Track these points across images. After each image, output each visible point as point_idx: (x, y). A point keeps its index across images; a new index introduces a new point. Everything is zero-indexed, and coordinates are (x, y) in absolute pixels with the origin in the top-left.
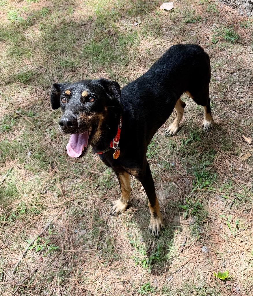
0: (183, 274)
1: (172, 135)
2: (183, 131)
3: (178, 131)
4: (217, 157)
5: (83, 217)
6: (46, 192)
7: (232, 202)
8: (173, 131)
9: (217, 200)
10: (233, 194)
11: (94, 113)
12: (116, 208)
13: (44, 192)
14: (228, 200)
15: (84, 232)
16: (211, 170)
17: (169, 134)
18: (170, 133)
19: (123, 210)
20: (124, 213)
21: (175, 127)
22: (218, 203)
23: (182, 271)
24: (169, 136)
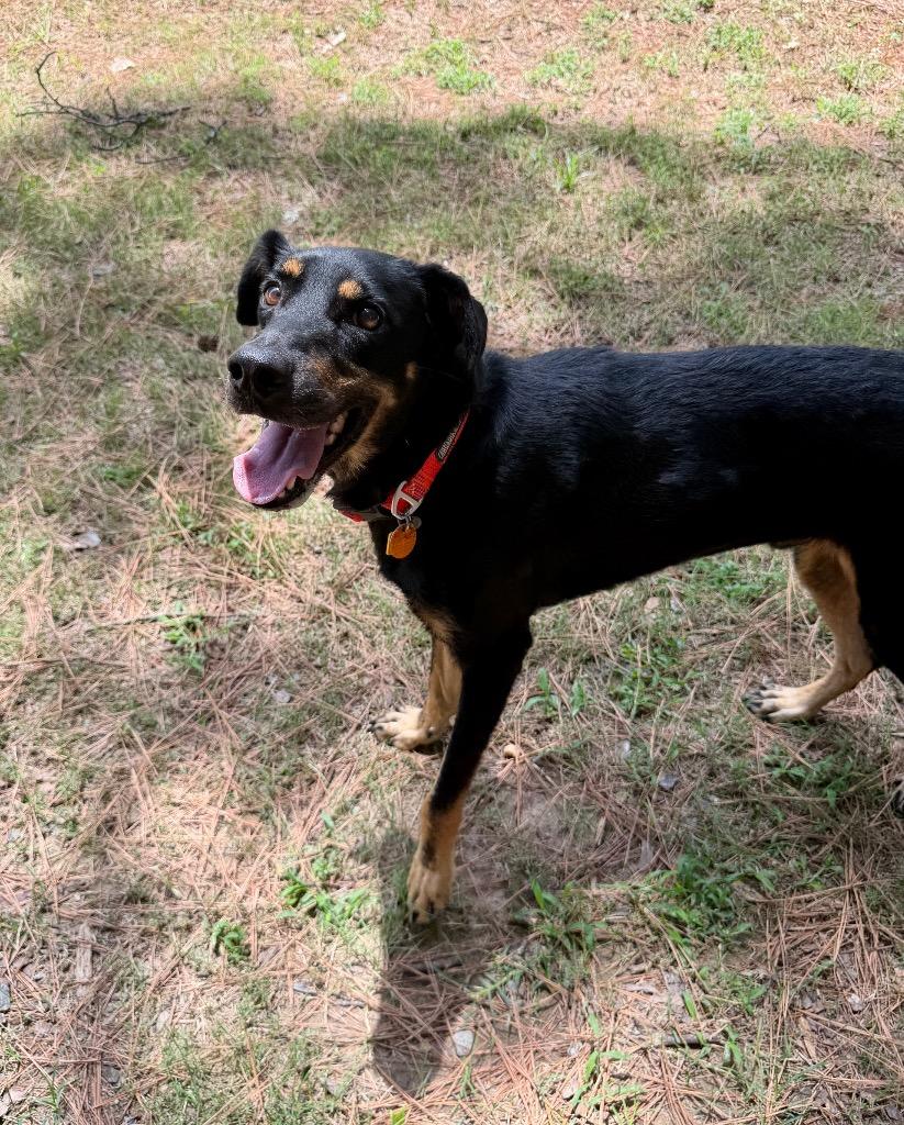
0: (343, 1019)
1: (766, 716)
2: (814, 734)
3: (795, 721)
4: (820, 896)
5: (318, 667)
6: (319, 553)
7: (692, 1038)
8: (784, 707)
9: (661, 985)
10: (723, 1023)
11: (364, 373)
12: (394, 720)
13: (317, 548)
14: (690, 1021)
15: (282, 697)
16: (754, 903)
17: (759, 705)
18: (767, 704)
19: (403, 740)
20: (402, 750)
21: (799, 704)
22: (651, 994)
23: (348, 1010)
24: (756, 709)
